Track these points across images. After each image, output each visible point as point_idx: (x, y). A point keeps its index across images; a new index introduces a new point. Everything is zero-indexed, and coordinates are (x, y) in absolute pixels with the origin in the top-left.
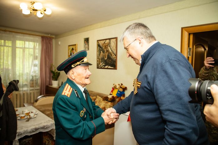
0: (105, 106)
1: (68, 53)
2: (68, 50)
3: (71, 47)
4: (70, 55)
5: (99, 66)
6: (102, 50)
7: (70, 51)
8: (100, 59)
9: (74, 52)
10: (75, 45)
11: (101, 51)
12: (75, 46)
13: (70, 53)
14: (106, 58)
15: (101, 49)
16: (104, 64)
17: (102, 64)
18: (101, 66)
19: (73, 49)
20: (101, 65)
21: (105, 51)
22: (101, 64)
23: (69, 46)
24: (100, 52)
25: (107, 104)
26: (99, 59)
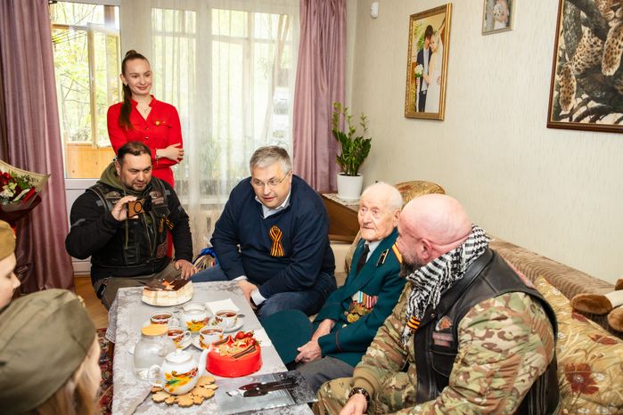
0: (589, 361)
1: (410, 50)
2: (410, 40)
3: (423, 24)
4: (415, 60)
5: (563, 113)
6: (586, 24)
7: (416, 41)
8: (573, 74)
9: (434, 46)
10: (443, 9)
11: (585, 30)
12: (441, 17)
13: (415, 53)
14: (616, 67)
15: (583, 15)
16: (593, 104)
17: (585, 103)
18: (575, 117)
19: (429, 32)
20: (573, 111)
21: (613, 25)
22: (575, 102)
23: (415, 17)
24: (579, 35)
25: (602, 349)
26: (567, 74)
